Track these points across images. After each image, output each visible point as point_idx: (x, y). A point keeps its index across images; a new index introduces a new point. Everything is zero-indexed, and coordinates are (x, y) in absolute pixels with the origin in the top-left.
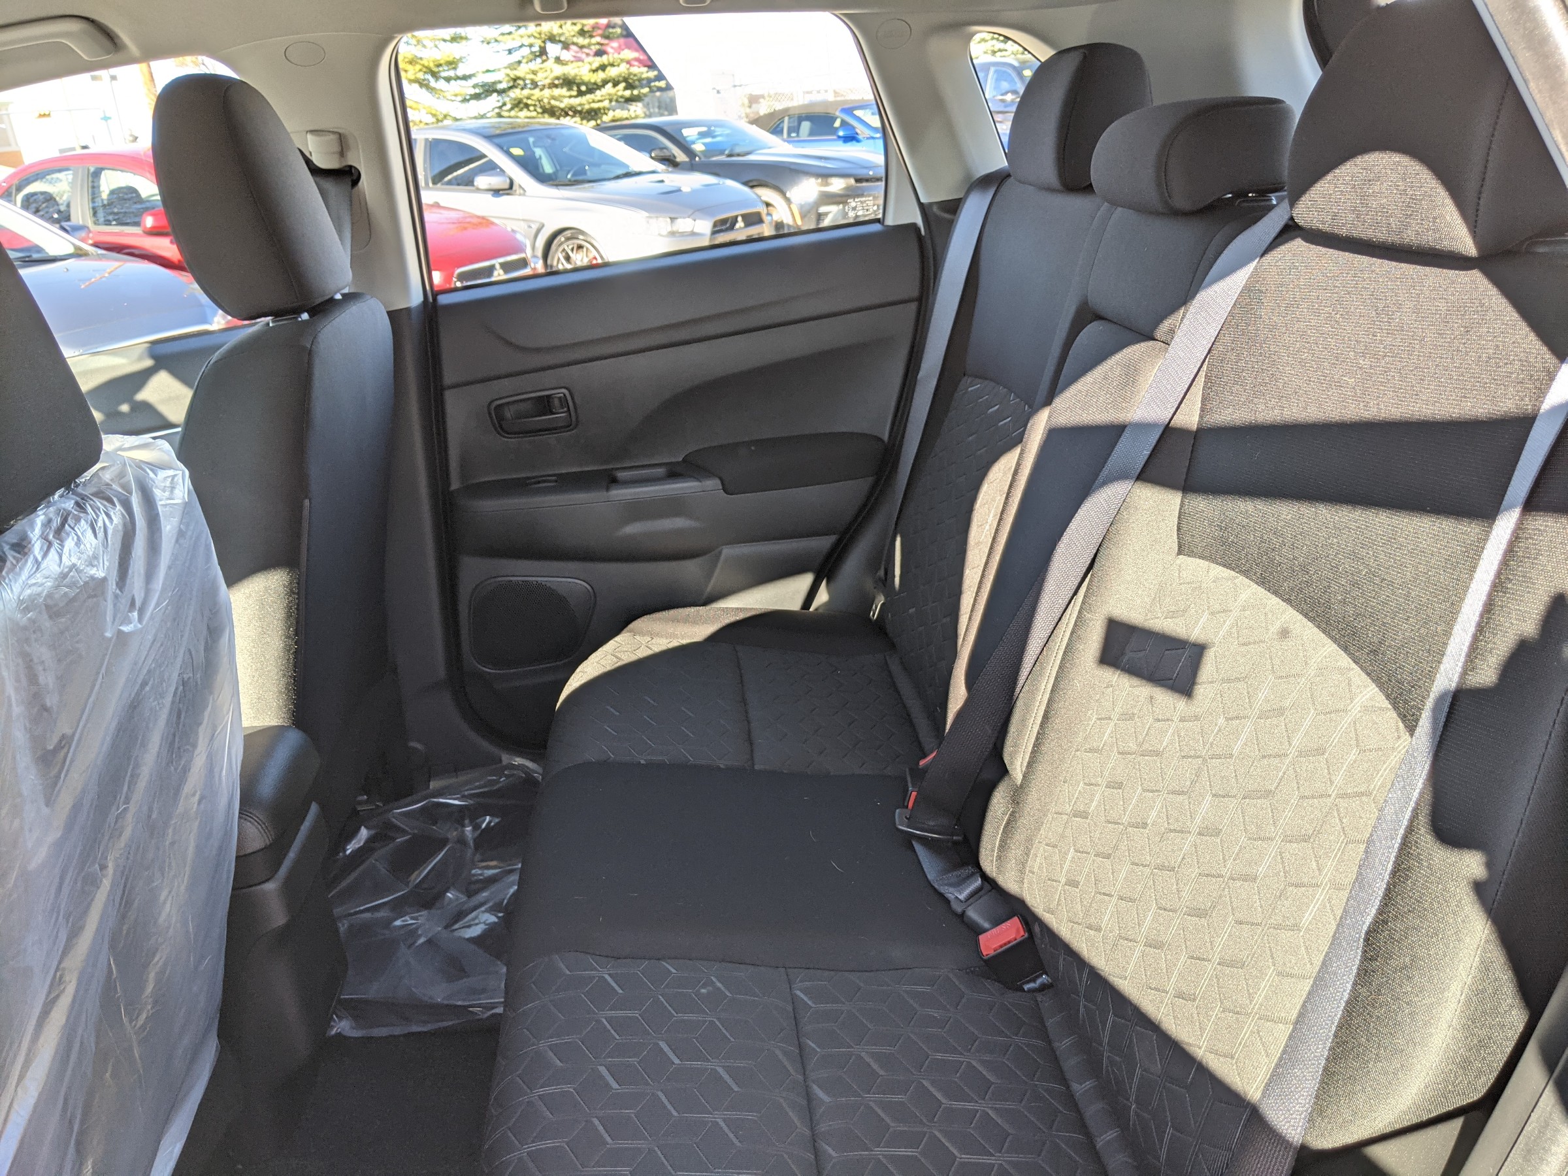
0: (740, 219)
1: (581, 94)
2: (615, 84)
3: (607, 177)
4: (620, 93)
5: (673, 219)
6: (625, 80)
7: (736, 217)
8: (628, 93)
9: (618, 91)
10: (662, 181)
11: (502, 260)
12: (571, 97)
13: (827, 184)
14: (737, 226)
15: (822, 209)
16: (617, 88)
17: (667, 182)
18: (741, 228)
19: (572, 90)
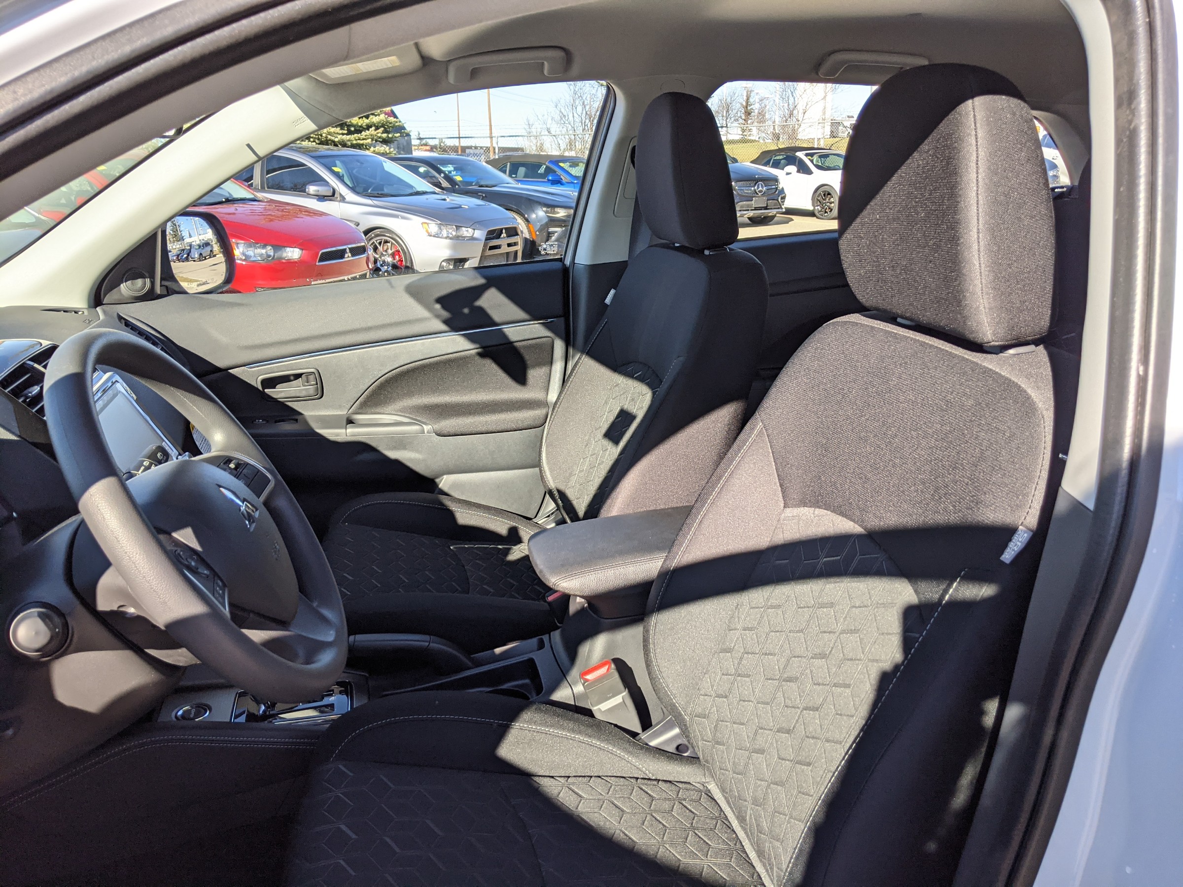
0: (504, 231)
1: (350, 133)
2: (377, 128)
3: (402, 193)
4: (379, 135)
5: (458, 227)
6: (383, 126)
7: (501, 230)
8: (384, 135)
9: (378, 133)
10: (445, 200)
11: (350, 246)
12: (343, 134)
13: (554, 213)
14: (502, 236)
15: (551, 230)
16: (378, 131)
17: (448, 200)
18: (504, 238)
19: (344, 130)
